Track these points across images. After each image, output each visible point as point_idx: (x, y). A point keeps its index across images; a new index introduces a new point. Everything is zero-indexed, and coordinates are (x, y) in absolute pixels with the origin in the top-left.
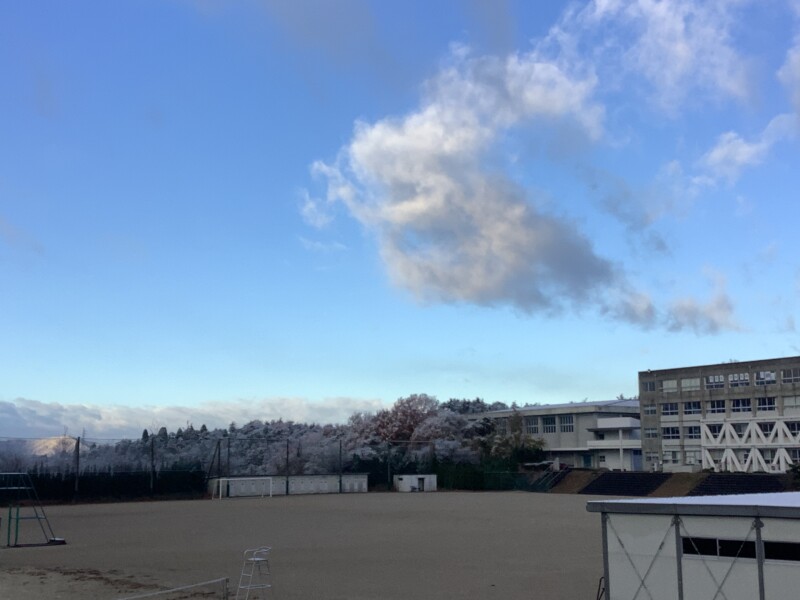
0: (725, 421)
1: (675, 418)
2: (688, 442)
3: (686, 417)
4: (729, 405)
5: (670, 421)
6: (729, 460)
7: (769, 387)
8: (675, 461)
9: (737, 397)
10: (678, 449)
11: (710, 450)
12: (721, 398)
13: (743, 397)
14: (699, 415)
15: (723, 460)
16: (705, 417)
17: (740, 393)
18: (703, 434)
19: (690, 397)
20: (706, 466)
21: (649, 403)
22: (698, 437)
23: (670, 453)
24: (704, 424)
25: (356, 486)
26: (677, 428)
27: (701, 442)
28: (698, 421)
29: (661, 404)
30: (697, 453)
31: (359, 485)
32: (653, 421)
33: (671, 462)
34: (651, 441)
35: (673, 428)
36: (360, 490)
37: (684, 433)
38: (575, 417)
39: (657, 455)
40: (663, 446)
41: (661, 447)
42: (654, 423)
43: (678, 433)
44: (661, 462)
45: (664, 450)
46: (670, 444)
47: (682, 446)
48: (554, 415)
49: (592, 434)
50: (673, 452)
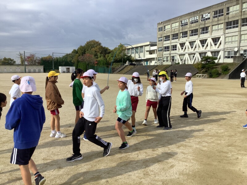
0: (187, 41)
1: (169, 42)
2: (172, 52)
3: (173, 41)
4: (189, 33)
5: (167, 43)
6: (186, 59)
7: (207, 21)
9: (192, 29)
10: (168, 55)
11: (180, 55)
12: (186, 30)
13: (195, 28)
14: (178, 39)
15: (184, 59)
16: (179, 40)
17: (194, 26)
18: (177, 48)
19: (174, 31)
20: (177, 62)
21: (160, 36)
22: (176, 50)
23: (166, 57)
24: (178, 43)
25: (37, 70)
26: (169, 46)
27: (177, 51)
28: (177, 42)
29: (164, 36)
30: (175, 57)
31: (39, 70)
32: (161, 44)
33: (166, 61)
34: (160, 53)
35: (167, 46)
36: (39, 72)
37: (171, 48)
38: (144, 47)
39: (161, 59)
40: (164, 55)
41: (163, 55)
42: (161, 45)
43: (169, 48)
44: (162, 62)
45: (164, 56)
46: (166, 53)
47: (170, 54)
48: (138, 47)
49: (148, 53)
50: (167, 57)
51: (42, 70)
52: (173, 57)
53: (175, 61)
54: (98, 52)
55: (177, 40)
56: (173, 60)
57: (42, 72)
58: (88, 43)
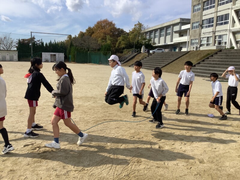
1: (213, 10)
2: (219, 28)
3: (220, 8)
5: (209, 13)
8: (208, 45)
10: (211, 35)
11: (234, 33)
14: (232, 3)
16: (234, 4)
18: (230, 20)
20: (228, 46)
21: (198, 3)
22: (226, 23)
23: (206, 39)
24: (233, 10)
25: (8, 57)
26: (213, 18)
27: (228, 27)
28: (229, 9)
29: (204, 2)
30: (224, 37)
31: (10, 57)
32: (198, 16)
33: (206, 45)
34: (195, 31)
35: (210, 19)
36: (11, 60)
37: (217, 21)
38: (172, 27)
39: (197, 41)
40: (202, 34)
41: (200, 35)
42: (198, 18)
43: (213, 22)
44: (199, 46)
45: (202, 36)
46: (207, 31)
47: (214, 32)
48: (164, 27)
49: (178, 35)
50: (208, 38)
51: (16, 57)
52: (220, 37)
53: (223, 45)
54: (109, 34)
55: (230, 5)
56: (220, 43)
57: (16, 60)
58: (98, 23)
